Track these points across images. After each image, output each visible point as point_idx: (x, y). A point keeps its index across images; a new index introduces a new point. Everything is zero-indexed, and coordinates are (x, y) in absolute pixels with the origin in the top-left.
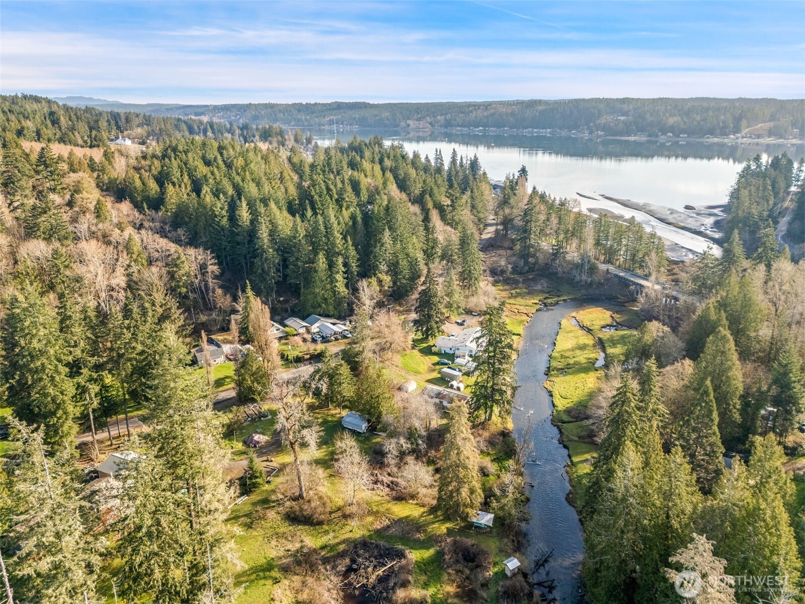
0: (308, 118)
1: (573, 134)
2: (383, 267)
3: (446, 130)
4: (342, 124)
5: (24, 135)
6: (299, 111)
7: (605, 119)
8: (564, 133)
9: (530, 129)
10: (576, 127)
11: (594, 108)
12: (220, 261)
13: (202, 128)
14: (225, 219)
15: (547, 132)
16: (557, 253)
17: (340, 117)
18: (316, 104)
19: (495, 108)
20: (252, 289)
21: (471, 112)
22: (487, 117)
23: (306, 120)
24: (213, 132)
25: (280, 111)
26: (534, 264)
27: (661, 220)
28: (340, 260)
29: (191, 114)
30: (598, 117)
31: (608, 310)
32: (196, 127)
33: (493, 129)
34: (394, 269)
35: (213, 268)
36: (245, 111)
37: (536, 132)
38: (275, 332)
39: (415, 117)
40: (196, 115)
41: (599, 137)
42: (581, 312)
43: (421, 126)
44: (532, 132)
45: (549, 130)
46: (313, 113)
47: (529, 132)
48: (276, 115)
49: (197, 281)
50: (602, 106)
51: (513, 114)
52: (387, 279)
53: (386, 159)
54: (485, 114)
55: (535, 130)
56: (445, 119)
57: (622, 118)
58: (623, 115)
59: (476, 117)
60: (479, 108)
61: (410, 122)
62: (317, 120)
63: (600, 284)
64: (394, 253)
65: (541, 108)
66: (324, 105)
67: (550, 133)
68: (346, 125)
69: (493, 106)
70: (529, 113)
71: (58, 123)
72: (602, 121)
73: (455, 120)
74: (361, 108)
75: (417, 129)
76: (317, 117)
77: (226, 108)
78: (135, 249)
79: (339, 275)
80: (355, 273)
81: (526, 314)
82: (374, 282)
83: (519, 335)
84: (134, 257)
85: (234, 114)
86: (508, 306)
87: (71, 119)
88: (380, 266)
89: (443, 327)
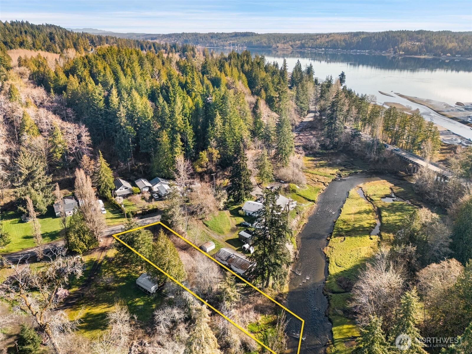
0: (217, 42)
1: (384, 53)
2: (213, 143)
3: (301, 50)
4: (237, 45)
6: (212, 37)
7: (407, 44)
8: (377, 53)
9: (355, 50)
10: (386, 49)
11: (399, 36)
12: (92, 135)
14: (102, 102)
15: (366, 52)
16: (355, 135)
17: (236, 41)
18: (223, 33)
19: (333, 36)
21: (318, 39)
22: (328, 42)
23: (216, 43)
25: (201, 38)
26: (337, 143)
27: (437, 112)
28: (179, 137)
29: (149, 39)
30: (401, 43)
33: (331, 50)
34: (222, 143)
35: (86, 139)
36: (180, 37)
37: (359, 52)
38: (124, 189)
39: (283, 42)
40: (152, 39)
41: (401, 55)
43: (285, 48)
44: (356, 52)
45: (367, 51)
46: (220, 39)
47: (354, 52)
48: (198, 40)
49: (74, 148)
50: (404, 35)
51: (345, 40)
52: (215, 153)
54: (327, 40)
55: (358, 51)
56: (301, 43)
57: (417, 44)
58: (418, 41)
59: (321, 42)
60: (323, 37)
61: (278, 45)
62: (222, 43)
64: (224, 133)
65: (363, 36)
66: (228, 34)
67: (368, 53)
68: (240, 46)
69: (332, 35)
70: (355, 39)
71: (54, 40)
72: (403, 45)
73: (307, 44)
74: (249, 36)
75: (283, 50)
76: (222, 41)
77: (170, 36)
78: (28, 123)
79: (178, 148)
80: (192, 147)
81: (323, 183)
82: (204, 154)
83: (314, 201)
84: (27, 128)
85: (174, 39)
86: (311, 176)
87: (62, 38)
88: (211, 142)
89: (254, 192)
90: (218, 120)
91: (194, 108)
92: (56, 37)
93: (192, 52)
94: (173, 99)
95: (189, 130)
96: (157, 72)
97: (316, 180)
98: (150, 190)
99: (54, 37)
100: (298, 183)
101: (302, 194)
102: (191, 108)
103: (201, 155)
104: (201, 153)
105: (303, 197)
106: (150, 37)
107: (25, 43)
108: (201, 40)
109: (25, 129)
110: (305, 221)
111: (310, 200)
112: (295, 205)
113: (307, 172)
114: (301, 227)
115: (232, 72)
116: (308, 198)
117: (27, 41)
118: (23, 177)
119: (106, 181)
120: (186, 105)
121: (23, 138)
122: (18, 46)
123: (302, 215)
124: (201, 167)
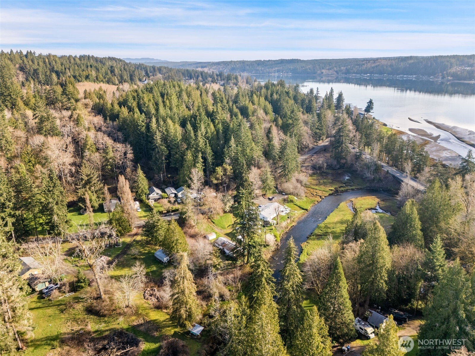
0: (263, 69)
1: (431, 79)
2: (228, 160)
3: (346, 76)
4: (282, 72)
5: (89, 79)
6: (258, 65)
7: (456, 69)
8: (425, 78)
9: (401, 75)
10: (434, 74)
11: (448, 61)
12: (135, 153)
13: (196, 75)
14: (144, 128)
15: (413, 77)
16: (358, 157)
17: (281, 68)
18: (269, 60)
19: (380, 62)
20: (142, 169)
21: (364, 64)
22: (373, 68)
23: (261, 70)
24: (202, 78)
25: (247, 65)
26: (344, 164)
27: (459, 139)
28: (200, 155)
29: (199, 67)
30: (450, 68)
31: (378, 198)
32: (193, 74)
33: (377, 75)
34: (235, 162)
35: (130, 156)
36: (228, 65)
37: (405, 77)
38: (156, 195)
39: (327, 68)
40: (202, 67)
41: (449, 80)
42: (359, 198)
43: (330, 73)
44: (402, 77)
45: (414, 76)
46: (266, 66)
47: (401, 77)
48: (245, 67)
49: (121, 162)
50: (453, 60)
51: (391, 66)
52: (229, 168)
53: (275, 94)
54: (373, 65)
55: (405, 76)
56: (346, 69)
57: (468, 68)
58: (469, 66)
59: (366, 68)
60: (369, 62)
61: (324, 71)
62: (268, 70)
63: (380, 180)
64: (237, 153)
65: (412, 61)
66: (274, 61)
67: (415, 78)
68: (285, 73)
69: (379, 60)
70: (402, 65)
71: (114, 72)
72: (453, 70)
73: (352, 69)
74: (295, 63)
75: (328, 75)
76: (268, 68)
77: (218, 64)
78: (89, 143)
79: (199, 164)
80: (211, 163)
81: (320, 196)
82: (219, 170)
83: (306, 210)
84: (88, 147)
85: (222, 67)
86: (312, 190)
87: (121, 70)
88: (226, 160)
89: (257, 200)
90: (232, 142)
91: (215, 133)
92: (116, 70)
93: (235, 81)
94: (199, 126)
95: (209, 150)
96: (192, 103)
97: (315, 194)
98: (176, 196)
99: (114, 70)
100: (297, 195)
101: (298, 204)
102: (213, 133)
103: (217, 170)
104: (217, 168)
105: (299, 207)
106: (201, 65)
107: (90, 76)
108: (248, 67)
109: (86, 147)
110: (294, 224)
111: (303, 209)
112: (289, 211)
113: (309, 187)
114: (289, 228)
116: (302, 207)
117: (91, 75)
118: (84, 182)
119: (142, 187)
120: (209, 130)
121: (85, 154)
122: (84, 79)
123: (292, 219)
124: (217, 179)
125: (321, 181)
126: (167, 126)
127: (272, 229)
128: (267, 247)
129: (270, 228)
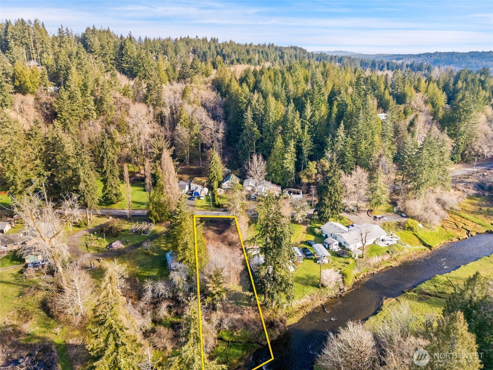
0: (478, 61)
2: (329, 155)
6: (472, 57)
12: (226, 133)
23: (475, 63)
28: (293, 143)
35: (220, 135)
36: (431, 57)
46: (483, 58)
71: (283, 59)
76: (486, 61)
77: (419, 56)
78: (183, 116)
80: (306, 155)
81: (469, 231)
82: (313, 165)
83: (430, 247)
84: (181, 120)
85: (423, 59)
86: (459, 219)
87: (291, 57)
88: (326, 154)
89: (355, 216)
93: (426, 71)
95: (307, 137)
97: (461, 225)
99: (284, 56)
100: (424, 222)
101: (420, 235)
102: (323, 117)
103: (309, 165)
104: (310, 163)
105: (420, 239)
106: (396, 57)
107: (252, 60)
108: (457, 59)
110: (394, 264)
111: (424, 244)
112: (395, 243)
113: (456, 214)
114: (380, 269)
115: (427, 88)
116: (425, 241)
117: (254, 59)
119: (214, 172)
121: (177, 128)
122: (245, 63)
123: (395, 256)
124: (309, 177)
125: (485, 209)
126: (266, 103)
127: (348, 263)
128: (322, 289)
129: (347, 261)
